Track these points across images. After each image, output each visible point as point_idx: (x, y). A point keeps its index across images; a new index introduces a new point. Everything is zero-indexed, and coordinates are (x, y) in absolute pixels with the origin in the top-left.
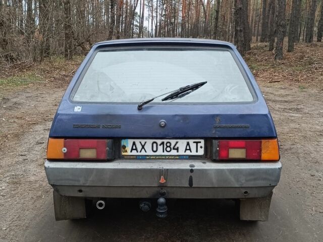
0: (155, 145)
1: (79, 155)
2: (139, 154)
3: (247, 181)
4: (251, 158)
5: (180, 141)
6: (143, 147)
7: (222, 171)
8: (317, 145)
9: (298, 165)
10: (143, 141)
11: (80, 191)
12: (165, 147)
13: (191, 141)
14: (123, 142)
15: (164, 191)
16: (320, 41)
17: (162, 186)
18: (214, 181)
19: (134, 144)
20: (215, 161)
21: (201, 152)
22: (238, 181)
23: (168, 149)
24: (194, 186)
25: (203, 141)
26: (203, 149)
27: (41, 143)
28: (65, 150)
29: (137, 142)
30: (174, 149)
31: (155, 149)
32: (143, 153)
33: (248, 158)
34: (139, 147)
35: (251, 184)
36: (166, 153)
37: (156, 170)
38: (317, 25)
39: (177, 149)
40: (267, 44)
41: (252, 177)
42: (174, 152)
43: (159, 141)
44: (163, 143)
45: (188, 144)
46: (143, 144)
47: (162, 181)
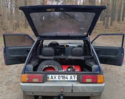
0: (59, 77)
1: (32, 80)
2: (54, 80)
3: (92, 90)
4: (94, 82)
5: (68, 75)
6: (55, 78)
7: (83, 87)
8: (120, 68)
9: (112, 77)
10: (55, 75)
11: (33, 93)
12: (63, 77)
13: (72, 76)
14: (48, 76)
15: (63, 93)
16: (123, 21)
17: (62, 92)
18: (81, 90)
19: (52, 76)
20: (81, 83)
21: (76, 79)
22: (89, 90)
23: (64, 78)
24: (73, 92)
25: (76, 76)
26: (76, 78)
27: (17, 67)
28: (27, 79)
29: (53, 76)
30: (66, 78)
31: (59, 78)
32: (55, 80)
33: (93, 82)
34: (54, 78)
35: (94, 91)
36: (63, 80)
37: (60, 86)
38: (122, 12)
39: (67, 78)
40: (102, 22)
41: (94, 89)
42: (66, 79)
43: (61, 76)
44: (62, 76)
45: (71, 76)
46: (55, 76)
47: (62, 90)
